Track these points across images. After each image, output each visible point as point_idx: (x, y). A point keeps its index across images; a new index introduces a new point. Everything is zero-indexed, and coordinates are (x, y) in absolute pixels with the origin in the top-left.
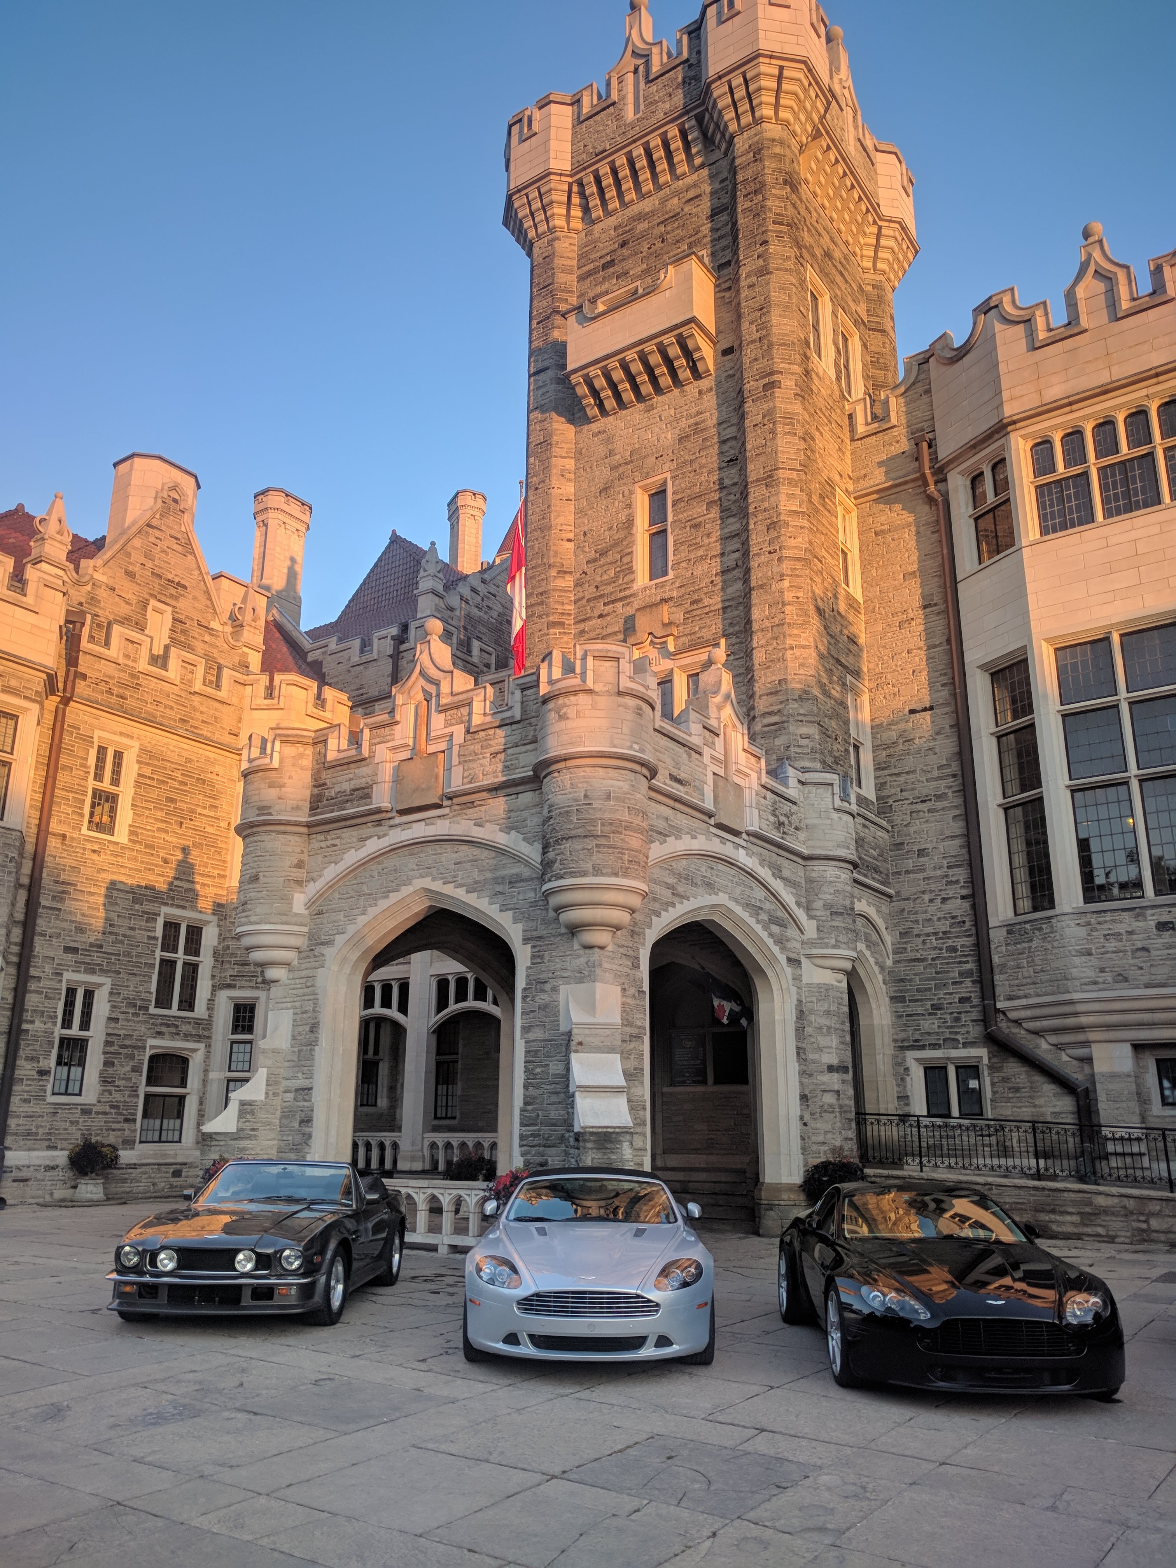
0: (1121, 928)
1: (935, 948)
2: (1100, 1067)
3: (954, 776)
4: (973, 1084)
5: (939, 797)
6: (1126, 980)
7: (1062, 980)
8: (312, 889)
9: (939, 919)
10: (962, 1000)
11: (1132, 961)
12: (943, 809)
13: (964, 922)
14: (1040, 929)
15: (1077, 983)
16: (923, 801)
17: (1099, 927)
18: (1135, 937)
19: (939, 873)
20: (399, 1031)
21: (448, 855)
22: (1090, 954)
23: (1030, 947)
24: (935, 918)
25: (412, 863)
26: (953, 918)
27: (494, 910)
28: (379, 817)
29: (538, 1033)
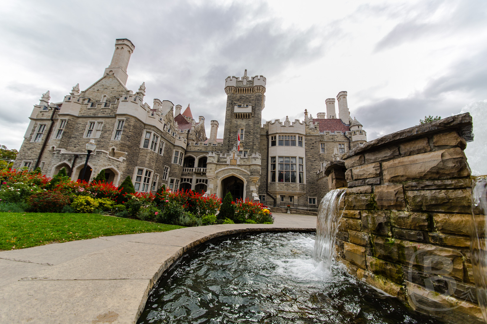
2: (277, 197)
3: (266, 167)
4: (264, 197)
6: (281, 189)
7: (276, 189)
8: (217, 171)
10: (264, 189)
12: (265, 170)
13: (265, 182)
14: (273, 183)
18: (282, 185)
20: (191, 185)
21: (236, 171)
22: (278, 186)
25: (231, 170)
27: (242, 177)
28: (228, 165)
29: (248, 190)
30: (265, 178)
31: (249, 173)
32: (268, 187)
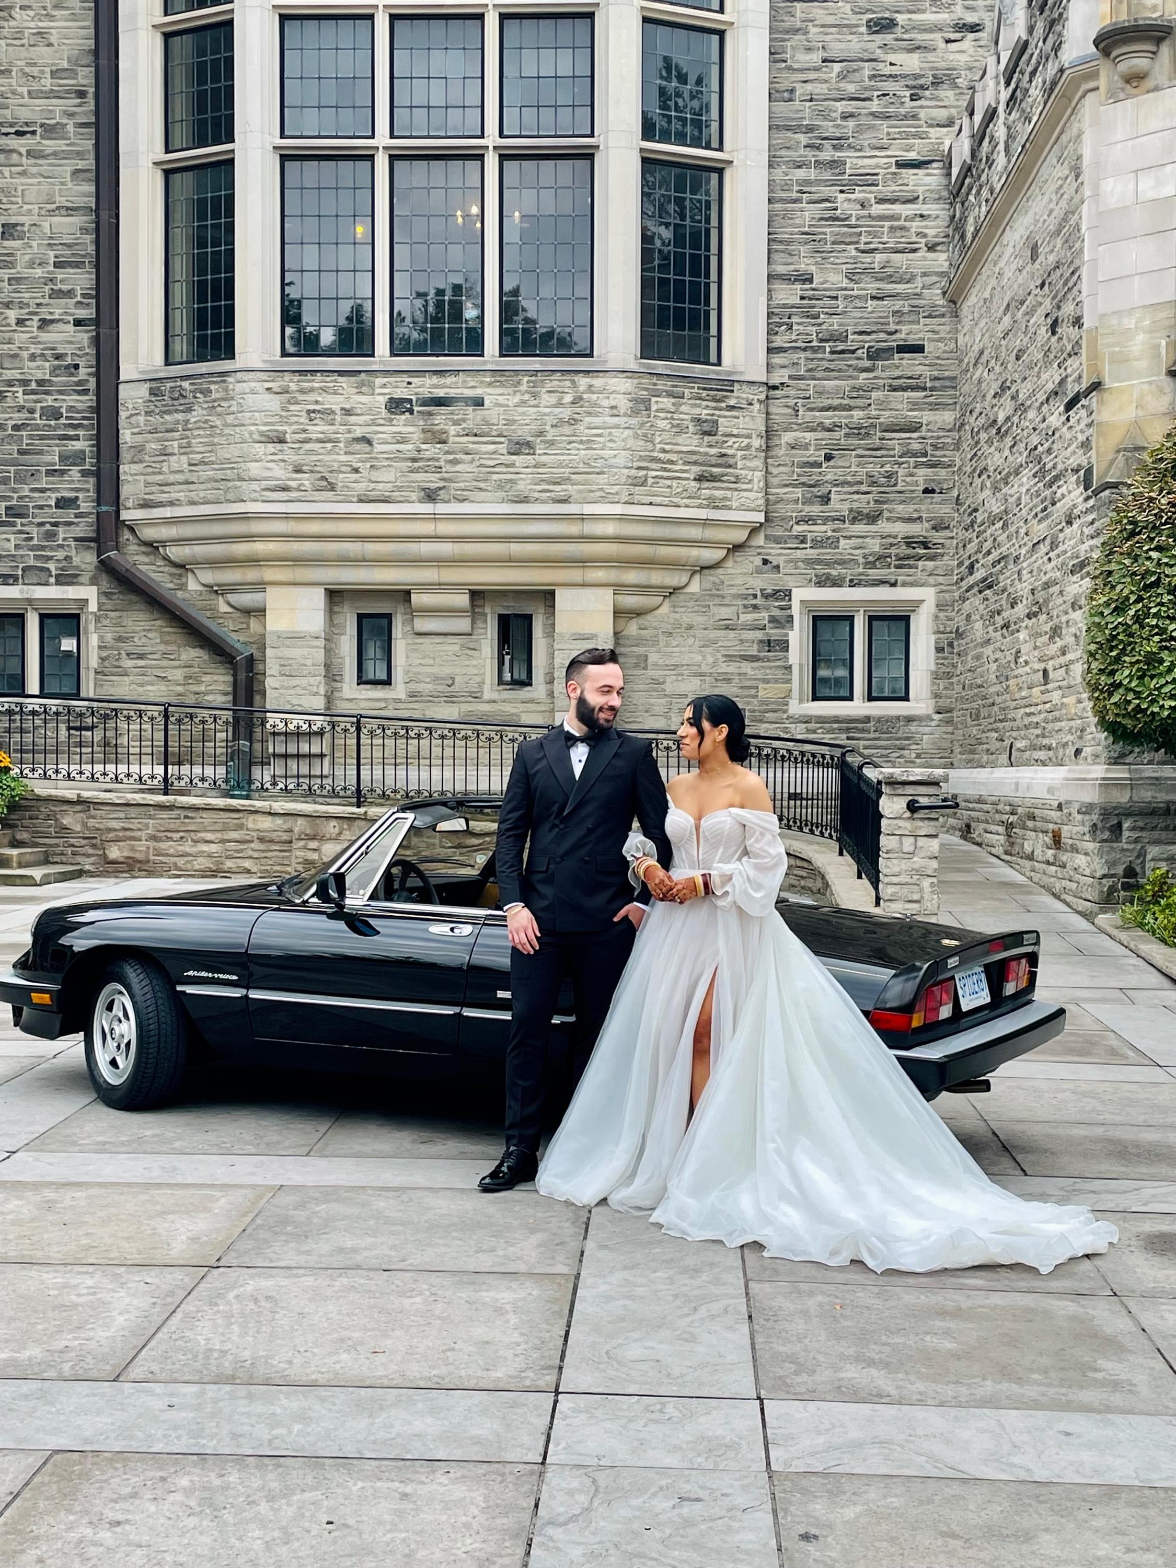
0: (334, 402)
1: (20, 409)
2: (275, 623)
3: (81, 94)
4: (68, 644)
5: (51, 131)
6: (332, 487)
7: (233, 481)
9: (33, 357)
10: (62, 503)
11: (343, 458)
12: (55, 154)
13: (76, 367)
14: (206, 392)
15: (255, 486)
16: (19, 134)
17: (301, 397)
18: (353, 419)
19: (39, 272)
22: (282, 441)
23: (187, 421)
24: (25, 354)
26: (58, 357)
30: (70, 294)
32: (125, 455)
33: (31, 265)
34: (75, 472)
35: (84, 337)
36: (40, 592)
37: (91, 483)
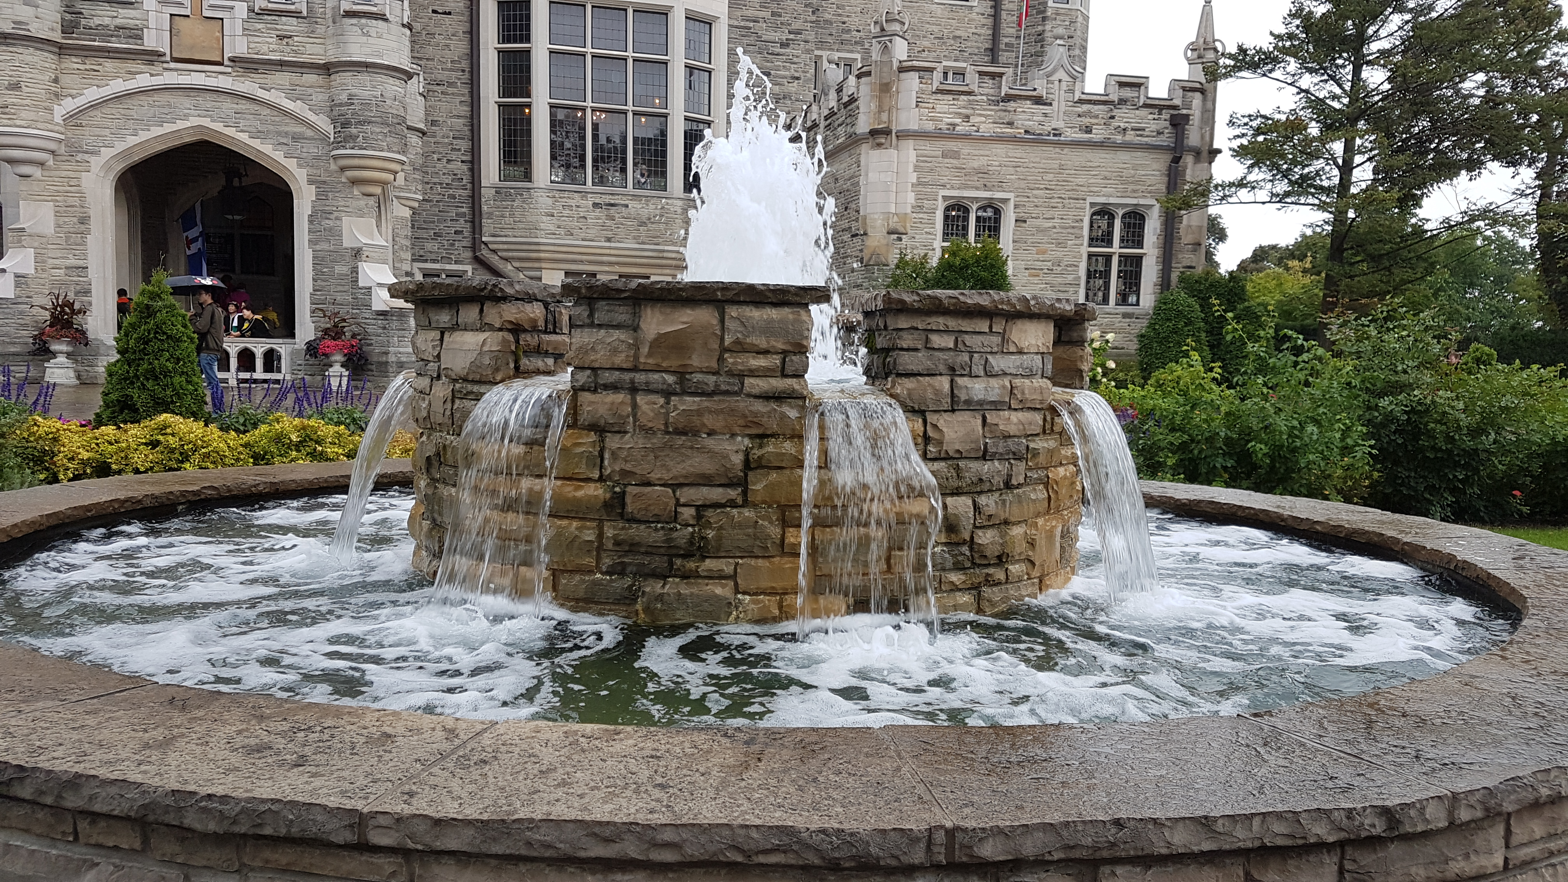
0: (572, 202)
1: (439, 194)
5: (451, 85)
6: (572, 234)
7: (533, 229)
9: (444, 174)
10: (457, 232)
11: (576, 224)
12: (454, 94)
13: (463, 179)
14: (521, 194)
15: (543, 233)
17: (559, 199)
18: (580, 209)
19: (446, 140)
22: (553, 216)
23: (512, 205)
24: (441, 173)
25: (187, 103)
26: (455, 175)
27: (278, 156)
28: (152, 57)
29: (324, 246)
30: (459, 150)
31: (324, 123)
32: (484, 216)
33: (443, 137)
34: (462, 220)
35: (465, 167)
36: (448, 267)
37: (468, 225)
